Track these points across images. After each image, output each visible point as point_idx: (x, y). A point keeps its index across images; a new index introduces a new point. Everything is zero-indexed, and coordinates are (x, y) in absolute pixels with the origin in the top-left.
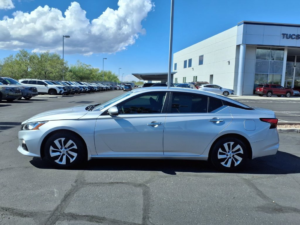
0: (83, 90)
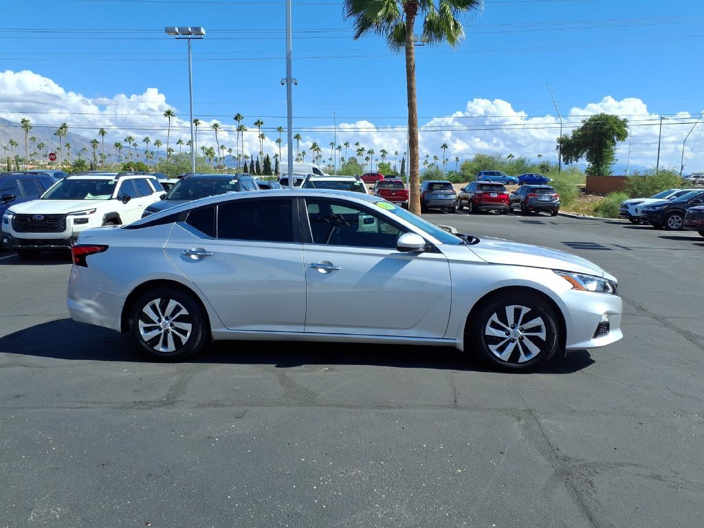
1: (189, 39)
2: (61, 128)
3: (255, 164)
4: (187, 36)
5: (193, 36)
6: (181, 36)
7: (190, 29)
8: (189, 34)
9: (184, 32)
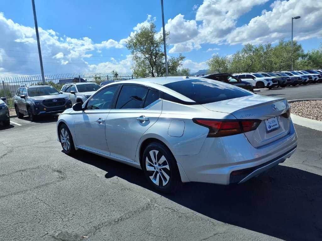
0: (308, 79)
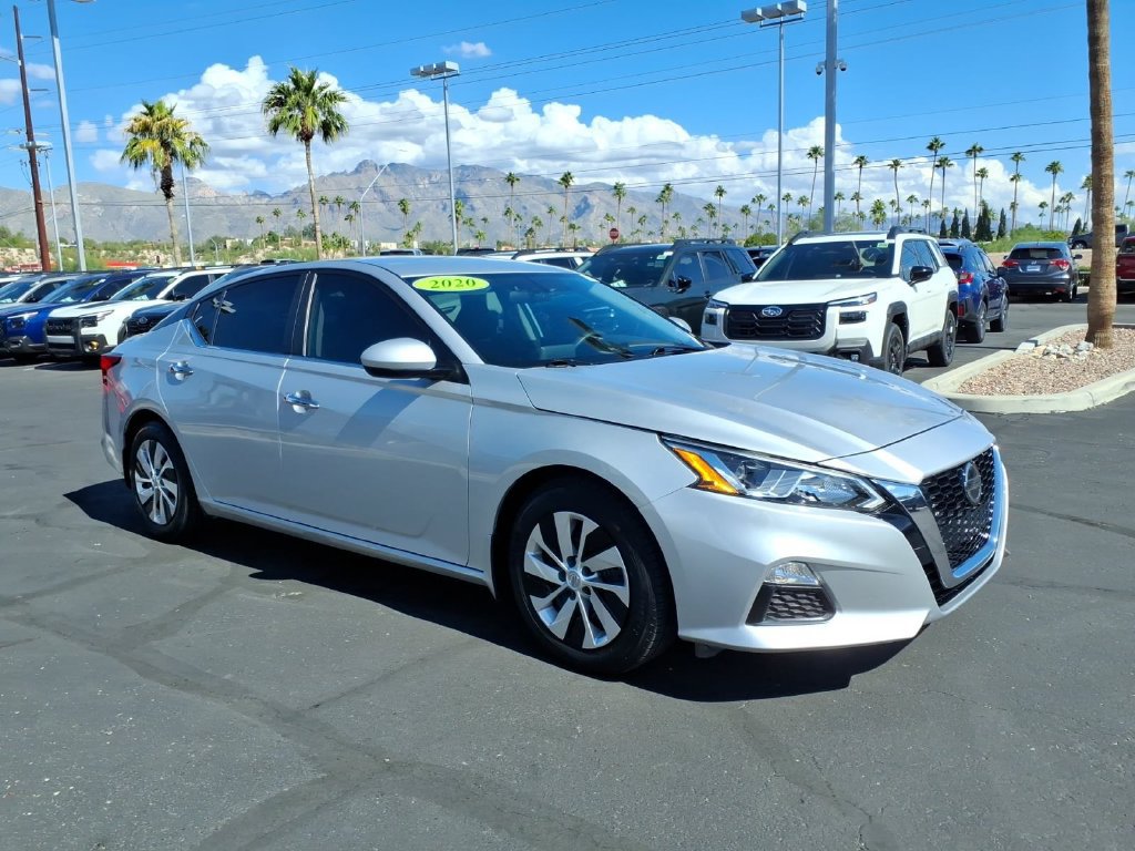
1: (781, 23)
2: (664, 192)
3: (960, 222)
4: (777, 20)
5: (788, 17)
6: (768, 21)
7: (779, 7)
8: (781, 16)
9: (771, 13)
